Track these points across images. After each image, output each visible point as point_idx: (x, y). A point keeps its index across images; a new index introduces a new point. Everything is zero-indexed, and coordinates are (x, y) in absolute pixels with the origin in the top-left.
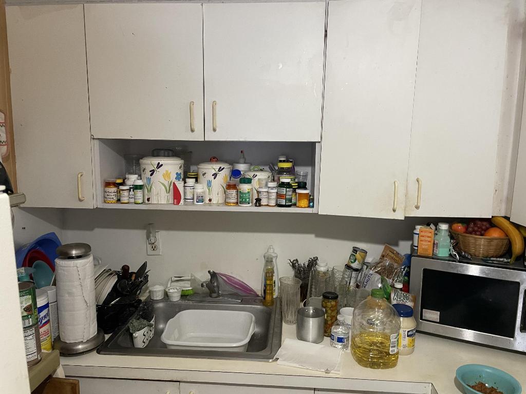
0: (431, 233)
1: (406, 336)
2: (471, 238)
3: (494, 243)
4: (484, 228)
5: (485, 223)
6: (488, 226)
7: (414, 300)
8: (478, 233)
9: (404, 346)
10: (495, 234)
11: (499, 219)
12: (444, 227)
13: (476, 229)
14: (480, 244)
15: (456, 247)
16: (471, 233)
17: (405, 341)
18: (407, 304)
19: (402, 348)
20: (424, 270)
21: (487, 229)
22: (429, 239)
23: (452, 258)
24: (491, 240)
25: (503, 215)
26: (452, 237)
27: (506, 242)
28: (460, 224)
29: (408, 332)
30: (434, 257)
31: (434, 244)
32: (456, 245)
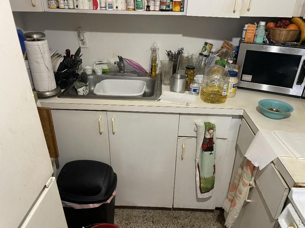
0: (254, 27)
1: (232, 87)
2: (278, 30)
3: (291, 33)
4: (286, 24)
5: (287, 21)
6: (289, 23)
7: (239, 69)
8: (282, 27)
9: (231, 93)
10: (292, 27)
11: (296, 18)
12: (263, 23)
13: (282, 24)
14: (283, 33)
15: (268, 36)
16: (278, 27)
17: (231, 90)
18: (234, 71)
19: (229, 94)
20: (247, 51)
21: (288, 25)
22: (252, 32)
23: (264, 43)
24: (290, 31)
25: (299, 16)
26: (266, 30)
27: (298, 32)
28: (272, 23)
29: (233, 85)
30: (254, 43)
31: (255, 35)
32: (268, 34)
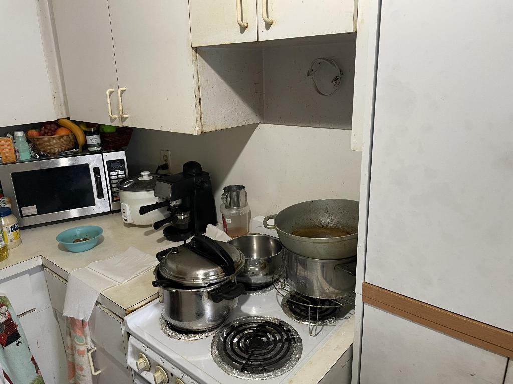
0: (9, 141)
1: (10, 231)
2: (45, 139)
3: (64, 139)
4: (53, 129)
5: (52, 126)
6: (56, 127)
7: (10, 202)
8: (49, 134)
9: (11, 241)
10: (62, 132)
11: (62, 120)
12: (19, 134)
13: (46, 131)
14: (54, 142)
15: (34, 148)
16: (43, 135)
17: (10, 236)
18: (4, 207)
19: (9, 243)
20: (12, 174)
21: (56, 130)
22: (8, 147)
23: (33, 159)
24: (61, 137)
25: (65, 117)
26: (29, 142)
27: (72, 137)
28: (34, 130)
29: (11, 228)
30: (18, 161)
31: (15, 151)
